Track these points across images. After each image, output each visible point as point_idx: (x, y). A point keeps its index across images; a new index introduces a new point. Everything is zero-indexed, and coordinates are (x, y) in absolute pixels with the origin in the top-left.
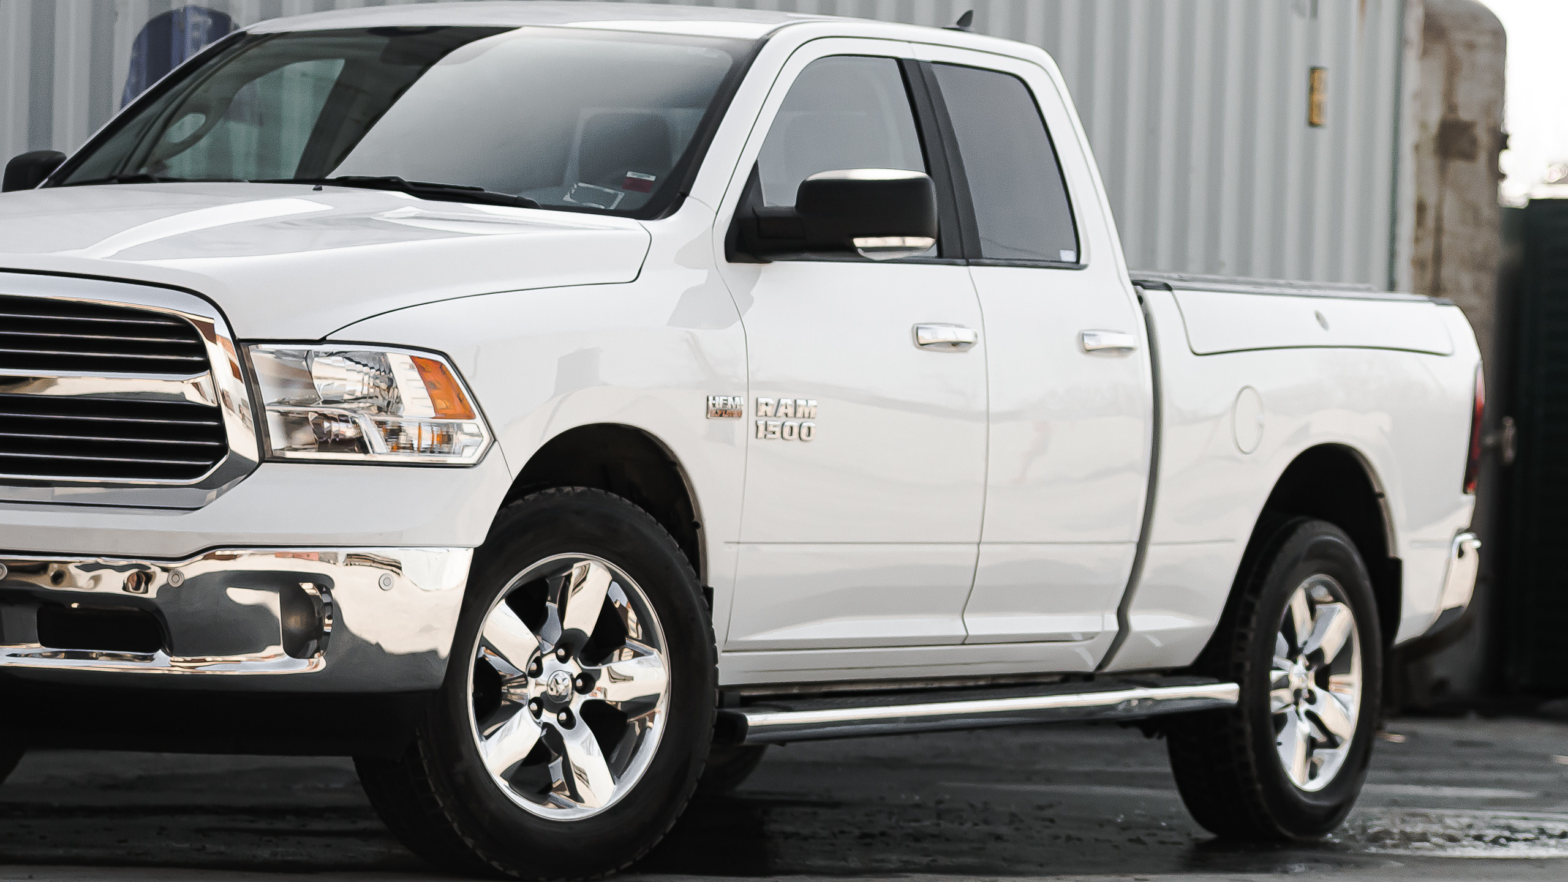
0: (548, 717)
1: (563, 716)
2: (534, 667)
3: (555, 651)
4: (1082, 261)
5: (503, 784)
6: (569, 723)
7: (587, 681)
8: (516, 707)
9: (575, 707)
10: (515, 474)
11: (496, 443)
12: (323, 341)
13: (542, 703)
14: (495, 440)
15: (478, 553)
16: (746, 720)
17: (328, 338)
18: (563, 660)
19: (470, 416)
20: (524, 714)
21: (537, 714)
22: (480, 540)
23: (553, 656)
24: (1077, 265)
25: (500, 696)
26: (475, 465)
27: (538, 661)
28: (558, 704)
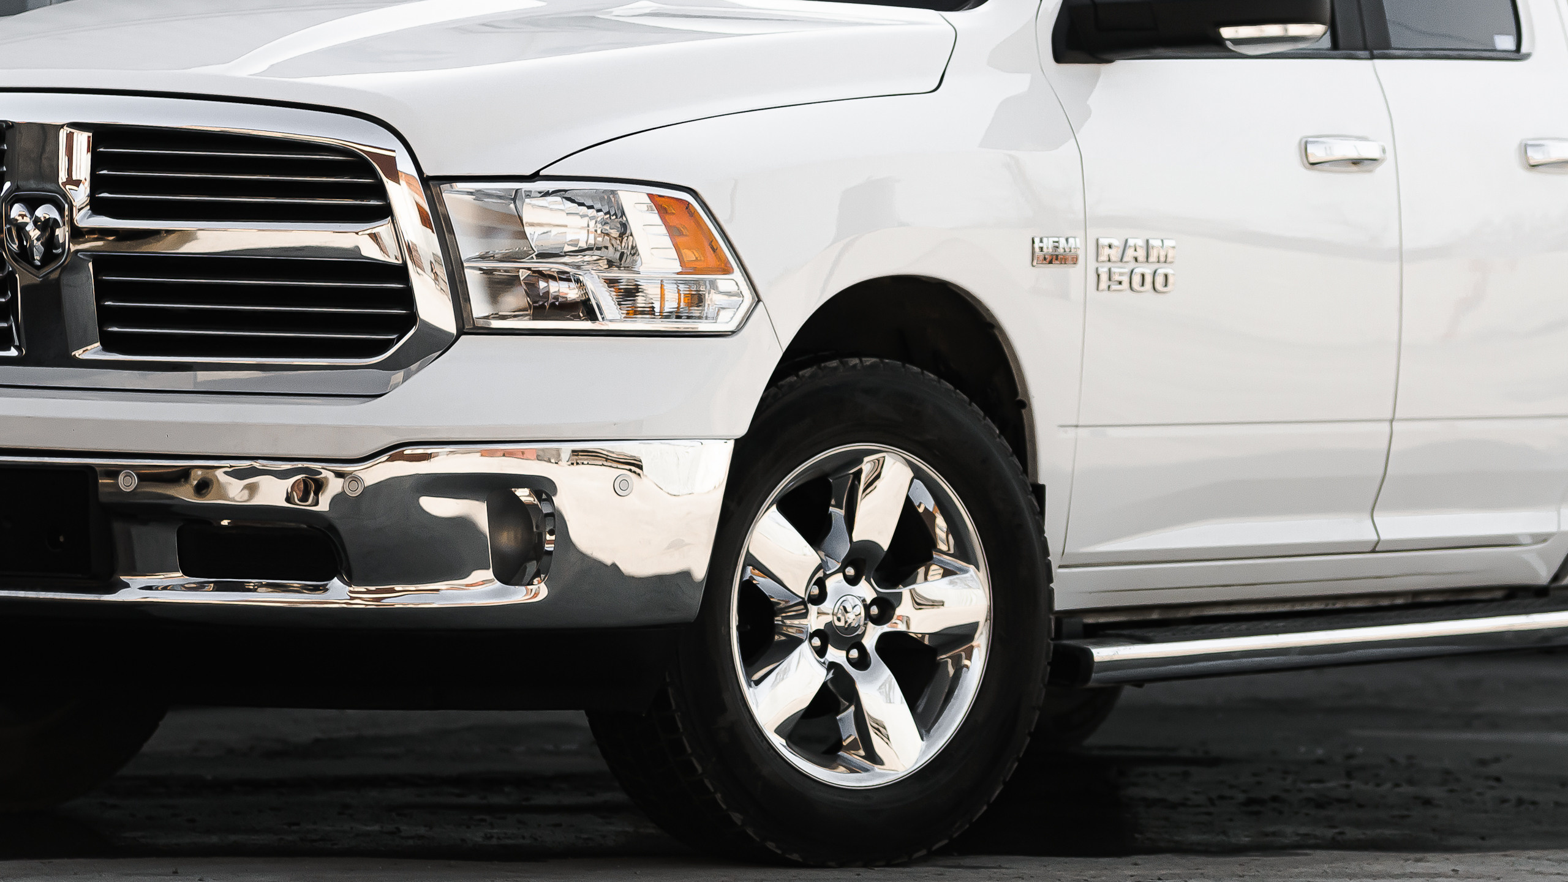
0: (835, 654)
1: (854, 653)
2: (816, 591)
3: (842, 570)
4: (1524, 49)
5: (778, 742)
6: (862, 663)
7: (884, 609)
8: (794, 643)
9: (870, 641)
10: (786, 342)
11: (761, 303)
12: (535, 177)
13: (826, 637)
14: (759, 300)
15: (740, 444)
16: (1091, 655)
17: (542, 173)
18: (852, 581)
19: (726, 270)
20: (804, 653)
21: (821, 652)
22: (742, 428)
23: (840, 576)
24: (1517, 54)
25: (773, 629)
26: (733, 332)
27: (821, 583)
28: (847, 638)
